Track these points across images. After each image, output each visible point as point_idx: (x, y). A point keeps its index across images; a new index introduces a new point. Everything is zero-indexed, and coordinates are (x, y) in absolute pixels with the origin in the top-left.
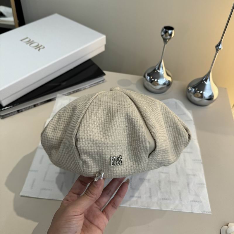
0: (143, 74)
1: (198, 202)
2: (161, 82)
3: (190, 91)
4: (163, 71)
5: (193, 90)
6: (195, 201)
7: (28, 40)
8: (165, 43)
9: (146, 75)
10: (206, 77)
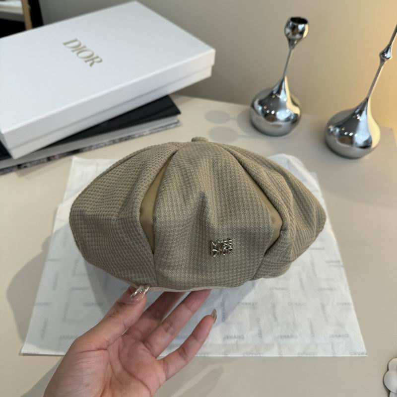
0: (250, 102)
1: (343, 336)
2: (282, 115)
3: (332, 132)
4: (286, 97)
5: (338, 130)
6: (338, 336)
8: (291, 47)
9: (256, 103)
10: (361, 108)
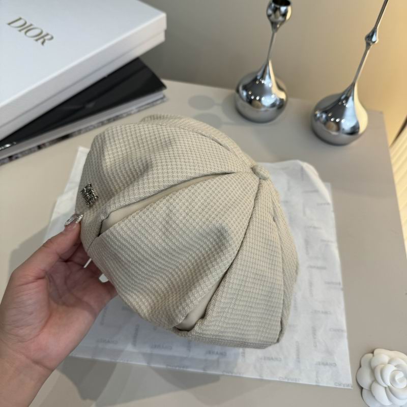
0: (236, 86)
1: (331, 365)
2: (267, 101)
3: (319, 118)
4: (271, 82)
5: (324, 116)
6: (325, 364)
7: (21, 23)
8: (274, 30)
9: (241, 88)
10: (347, 94)
